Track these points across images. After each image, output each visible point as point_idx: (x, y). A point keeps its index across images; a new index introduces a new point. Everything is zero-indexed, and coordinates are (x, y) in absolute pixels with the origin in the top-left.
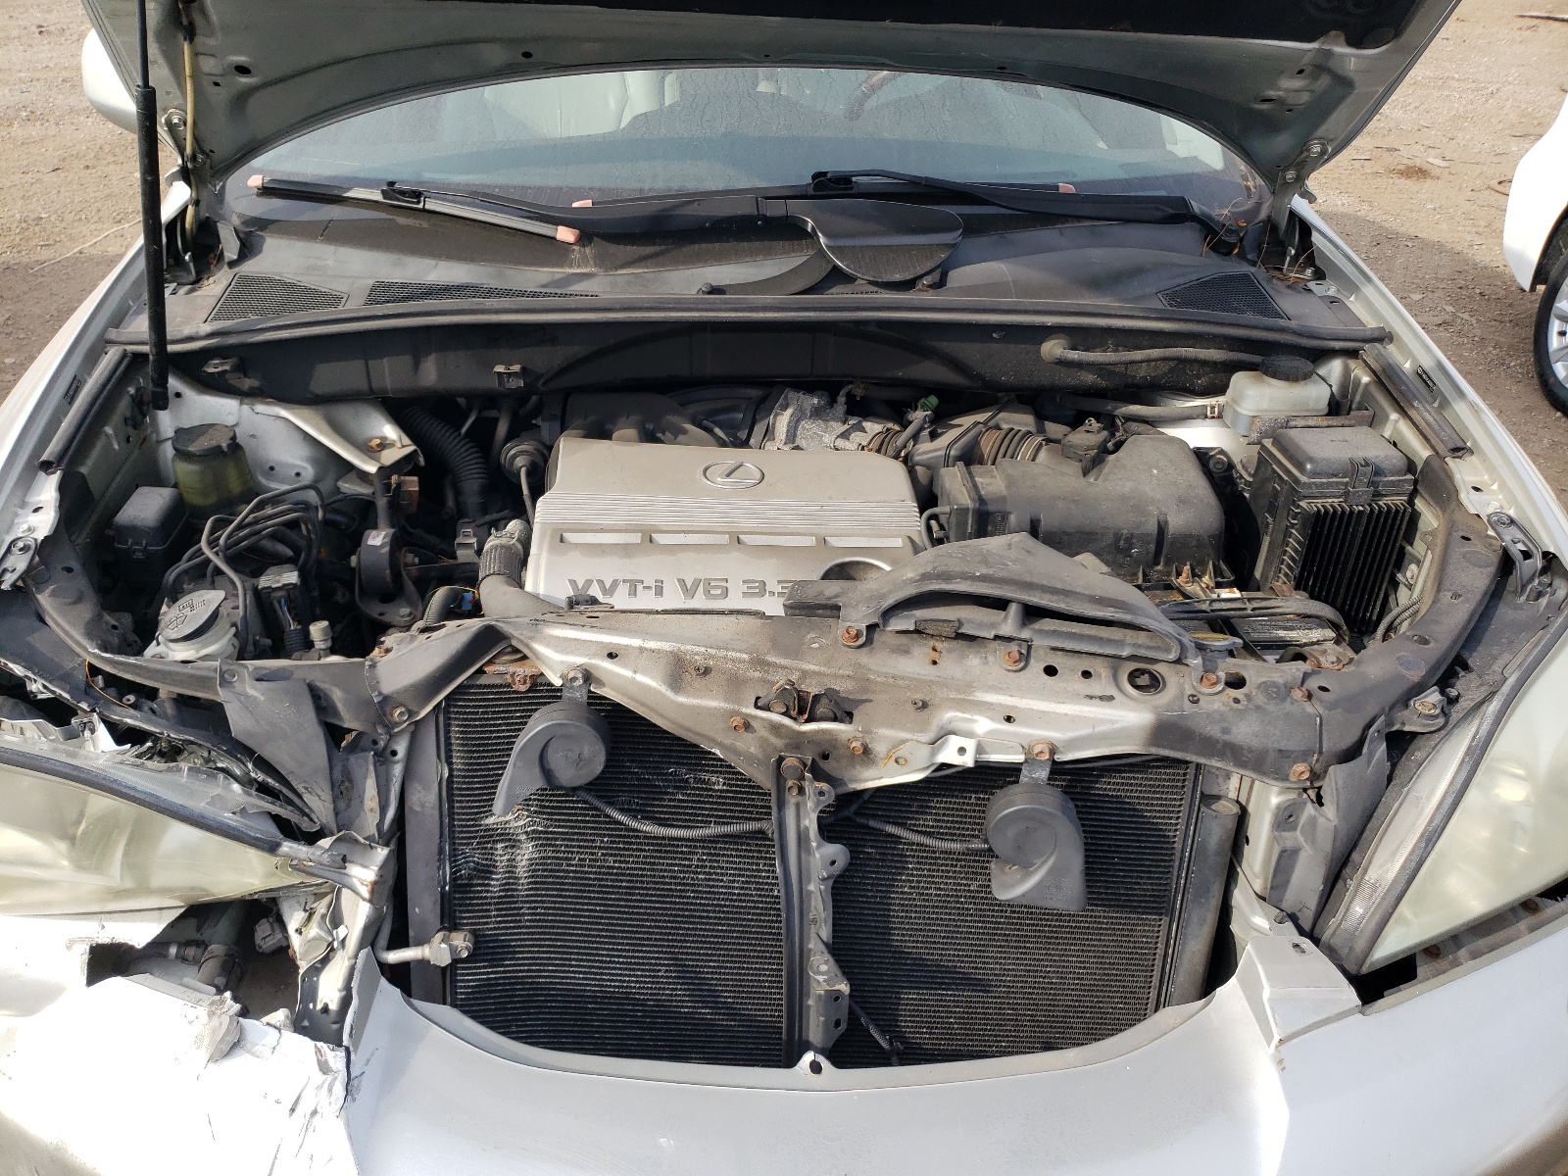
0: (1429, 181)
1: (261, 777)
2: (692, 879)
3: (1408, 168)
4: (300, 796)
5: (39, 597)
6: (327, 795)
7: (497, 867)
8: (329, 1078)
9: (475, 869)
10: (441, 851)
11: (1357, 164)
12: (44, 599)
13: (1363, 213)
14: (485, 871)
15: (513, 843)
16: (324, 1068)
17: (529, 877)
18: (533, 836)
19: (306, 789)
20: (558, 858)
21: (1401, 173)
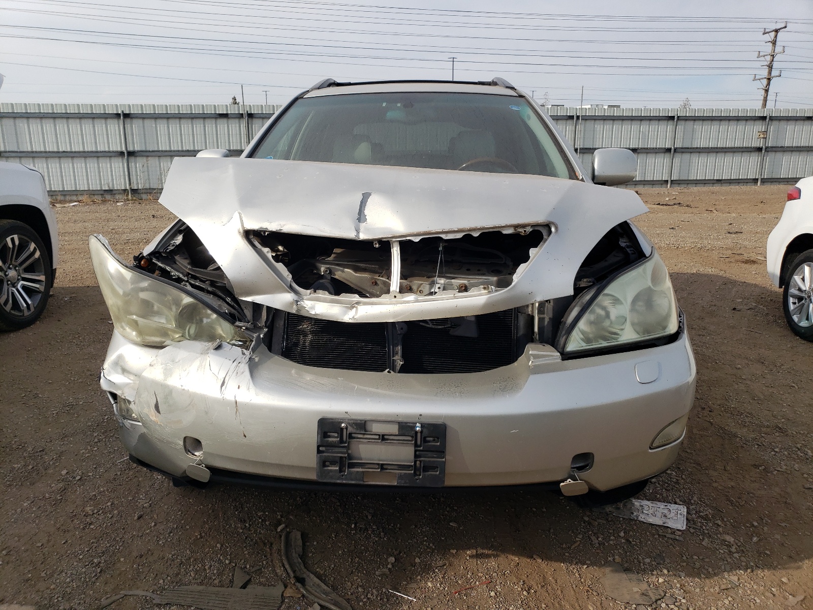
0: (756, 265)
1: (233, 303)
2: (360, 345)
3: (747, 260)
4: (243, 311)
5: (175, 257)
6: (251, 310)
7: (300, 343)
8: (245, 356)
9: (293, 344)
10: (283, 338)
11: (722, 259)
12: (177, 257)
13: (721, 274)
14: (296, 344)
15: (305, 335)
16: (244, 354)
17: (310, 346)
18: (312, 332)
19: (245, 307)
20: (319, 339)
21: (743, 262)
